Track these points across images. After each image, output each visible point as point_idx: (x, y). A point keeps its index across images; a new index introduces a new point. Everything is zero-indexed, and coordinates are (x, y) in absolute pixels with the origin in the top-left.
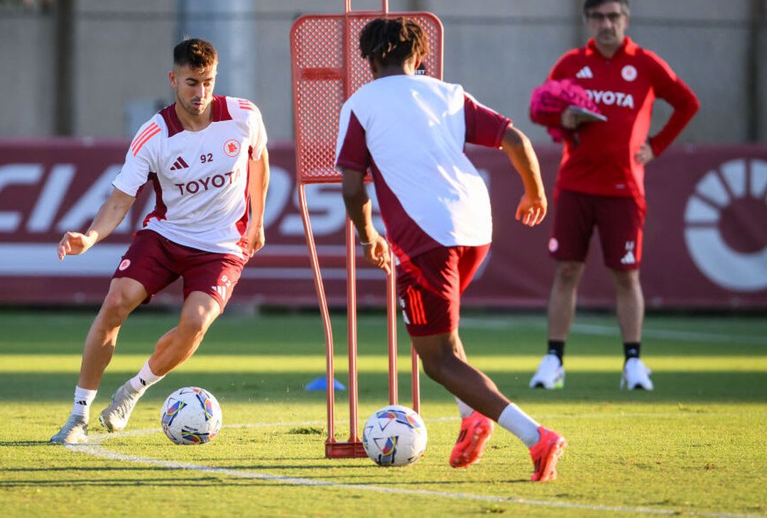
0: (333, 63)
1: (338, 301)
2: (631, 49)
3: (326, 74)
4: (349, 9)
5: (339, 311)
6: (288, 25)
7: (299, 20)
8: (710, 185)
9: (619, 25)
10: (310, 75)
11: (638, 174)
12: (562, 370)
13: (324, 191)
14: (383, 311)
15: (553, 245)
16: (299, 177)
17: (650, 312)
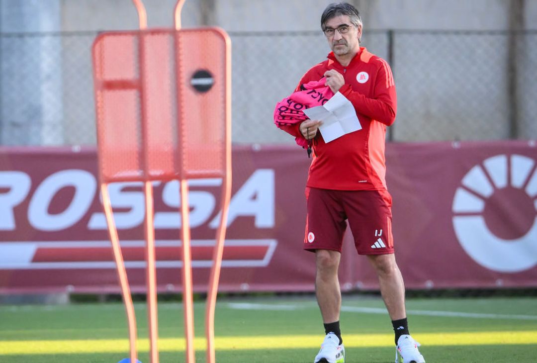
0: (130, 74)
1: (139, 289)
2: (365, 58)
3: (124, 85)
4: (143, 25)
5: (140, 298)
6: (90, 40)
7: (101, 35)
8: (475, 178)
9: (350, 36)
10: (110, 85)
11: (380, 170)
12: (342, 347)
13: (125, 190)
14: (178, 298)
15: (311, 238)
16: (101, 178)
17: (411, 294)
